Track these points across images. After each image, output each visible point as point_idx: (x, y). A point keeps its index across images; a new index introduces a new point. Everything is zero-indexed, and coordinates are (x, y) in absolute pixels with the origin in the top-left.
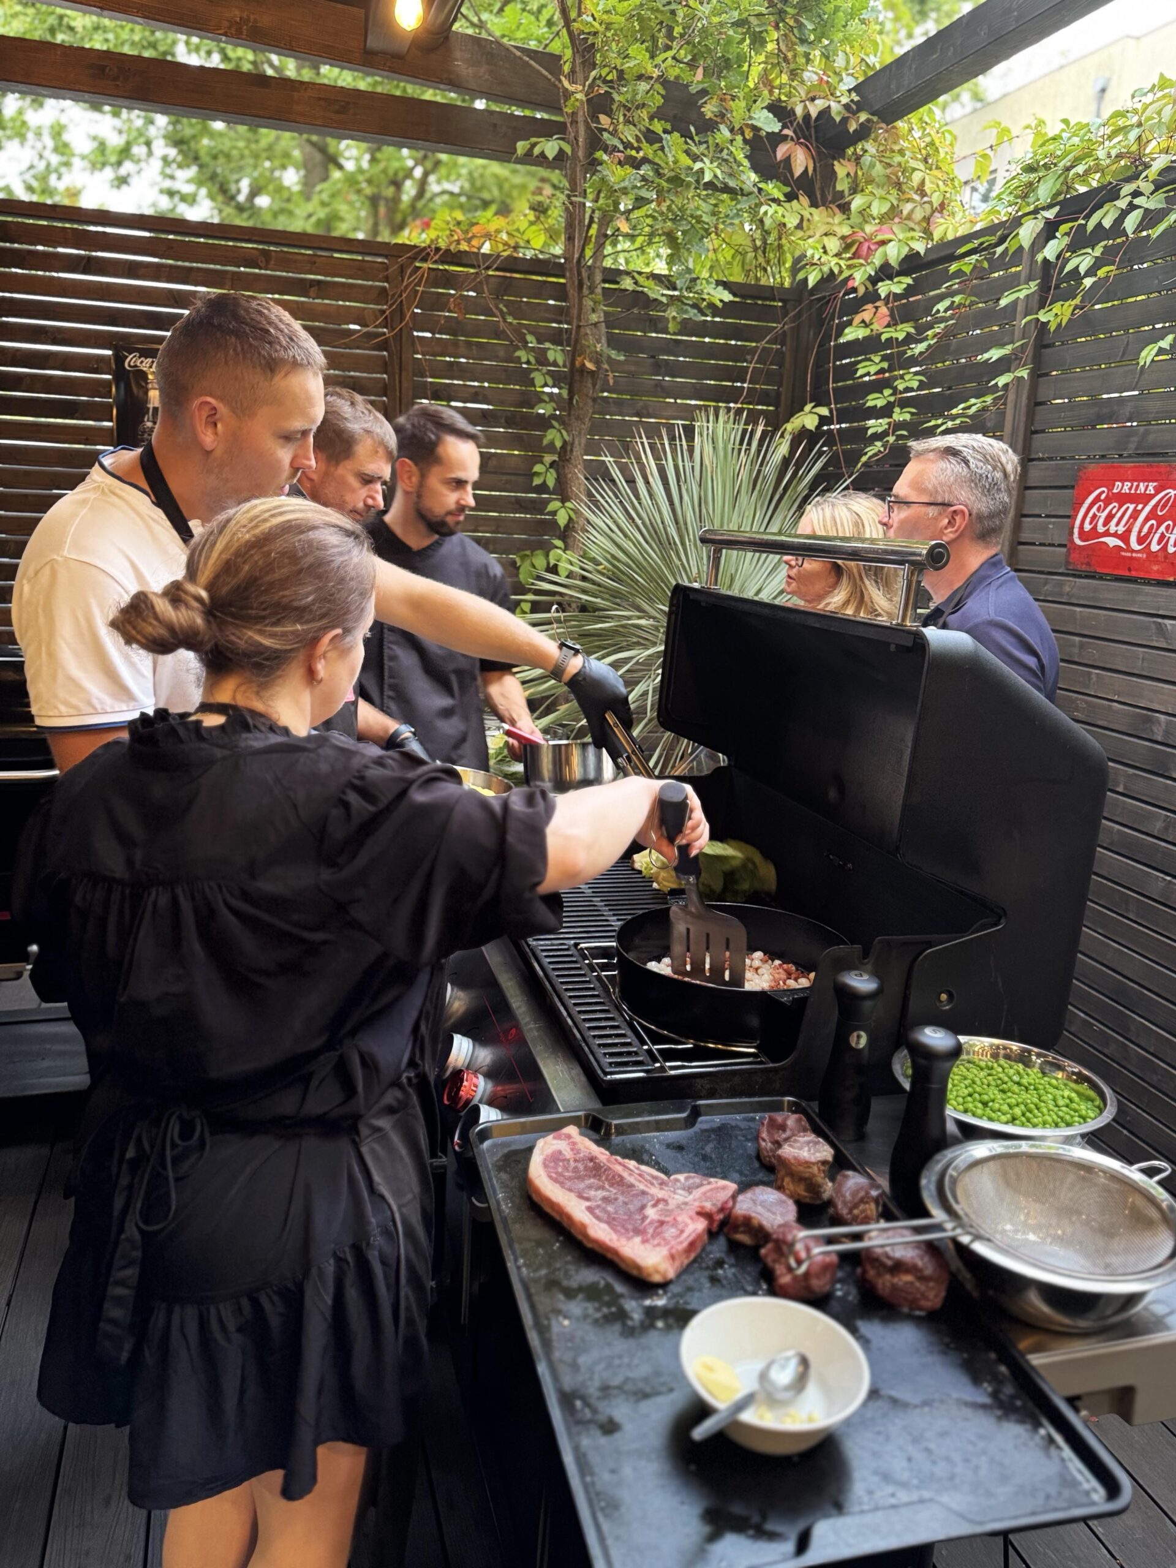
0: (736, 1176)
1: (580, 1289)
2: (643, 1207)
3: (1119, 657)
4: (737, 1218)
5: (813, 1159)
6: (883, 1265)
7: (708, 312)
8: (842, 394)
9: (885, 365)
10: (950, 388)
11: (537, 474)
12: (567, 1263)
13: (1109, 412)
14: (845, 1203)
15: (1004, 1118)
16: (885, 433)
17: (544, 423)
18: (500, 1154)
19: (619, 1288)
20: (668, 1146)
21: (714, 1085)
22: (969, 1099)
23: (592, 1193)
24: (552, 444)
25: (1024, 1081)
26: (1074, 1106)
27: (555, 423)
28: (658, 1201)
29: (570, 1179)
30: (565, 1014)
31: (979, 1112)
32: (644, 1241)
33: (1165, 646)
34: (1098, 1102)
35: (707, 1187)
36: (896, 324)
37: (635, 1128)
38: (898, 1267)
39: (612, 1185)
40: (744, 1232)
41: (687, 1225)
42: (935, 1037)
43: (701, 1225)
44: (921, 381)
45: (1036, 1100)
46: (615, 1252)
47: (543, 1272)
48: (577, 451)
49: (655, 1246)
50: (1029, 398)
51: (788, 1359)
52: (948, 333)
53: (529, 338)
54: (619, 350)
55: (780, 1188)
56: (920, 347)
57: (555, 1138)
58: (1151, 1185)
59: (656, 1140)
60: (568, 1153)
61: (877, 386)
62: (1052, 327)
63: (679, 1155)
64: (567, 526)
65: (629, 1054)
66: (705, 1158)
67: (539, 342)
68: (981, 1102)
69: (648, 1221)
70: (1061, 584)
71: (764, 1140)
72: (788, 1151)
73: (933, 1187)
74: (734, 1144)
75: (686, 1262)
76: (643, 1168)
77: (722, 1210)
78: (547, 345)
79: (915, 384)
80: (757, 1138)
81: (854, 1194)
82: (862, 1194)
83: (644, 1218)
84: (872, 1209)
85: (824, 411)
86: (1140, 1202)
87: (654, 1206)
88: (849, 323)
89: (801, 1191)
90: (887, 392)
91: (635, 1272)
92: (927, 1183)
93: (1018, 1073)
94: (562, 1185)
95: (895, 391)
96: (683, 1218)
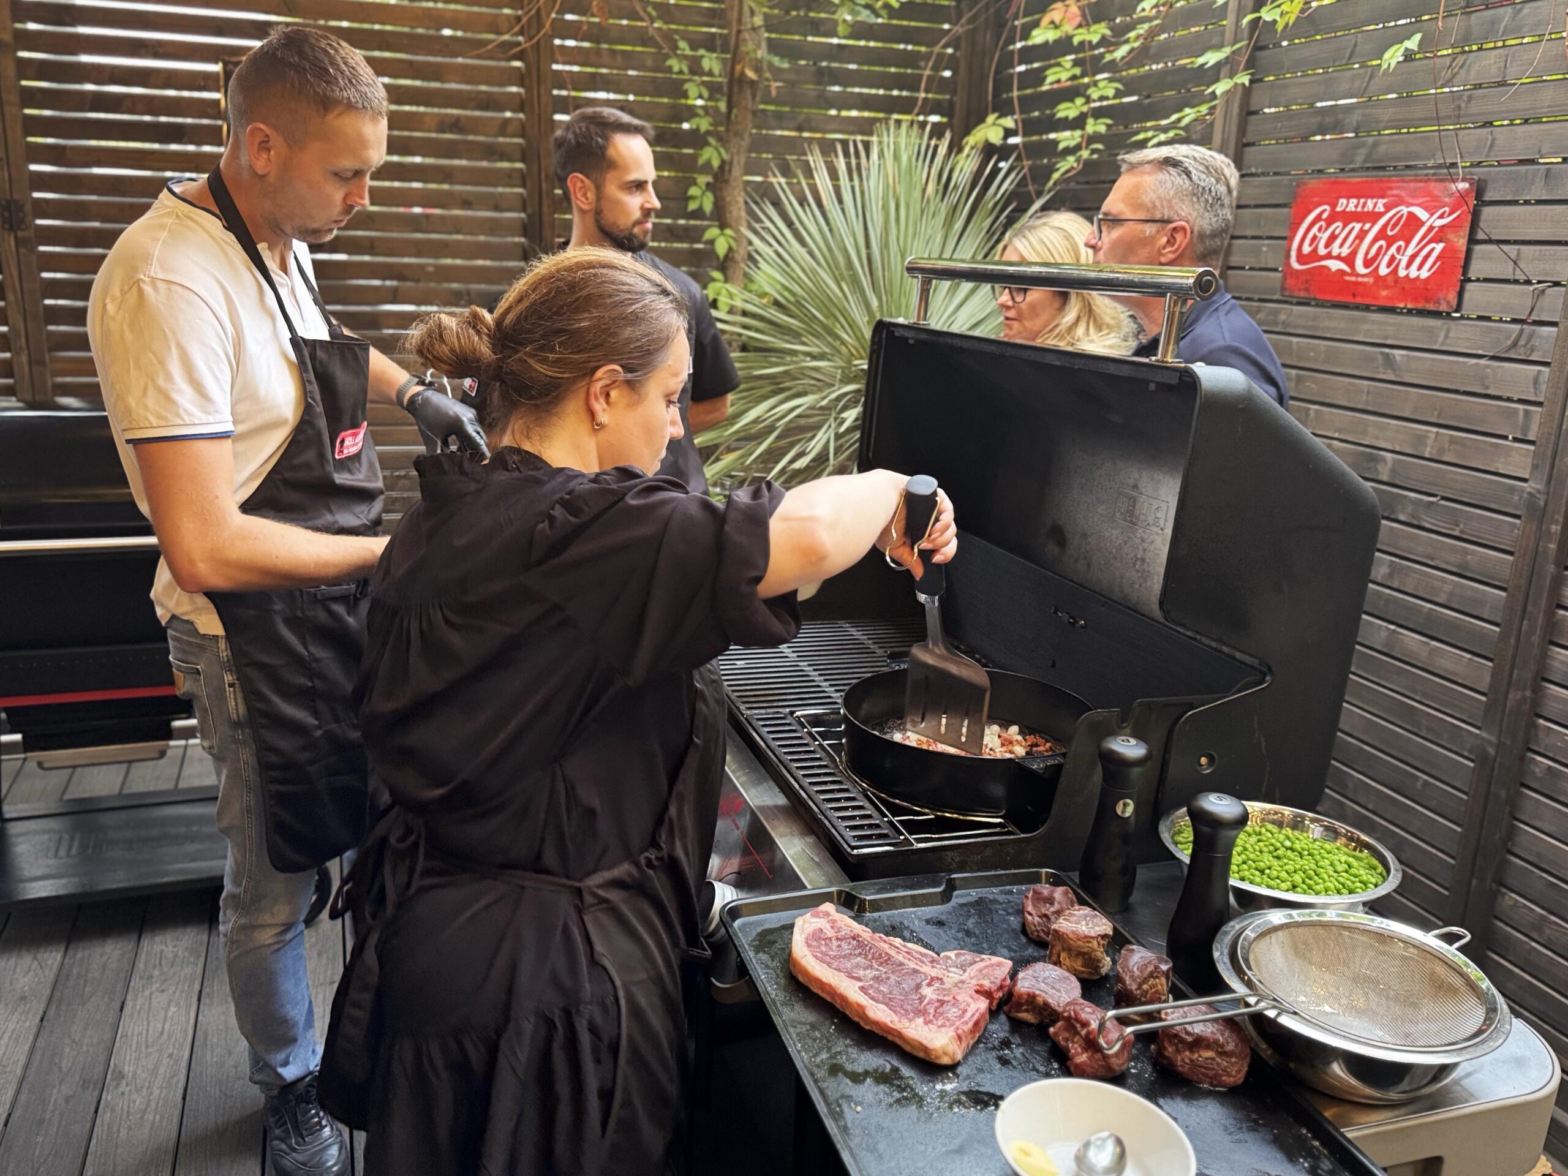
0: (1005, 951)
1: (866, 1074)
2: (918, 987)
3: (1339, 389)
4: (1020, 996)
5: (1093, 934)
6: (1182, 1041)
7: (883, 13)
8: (1026, 104)
9: (1077, 71)
10: (1148, 97)
11: (693, 198)
12: (847, 1046)
13: (1332, 122)
14: (1132, 977)
15: (1284, 886)
16: (1078, 147)
17: (697, 139)
18: (754, 934)
19: (906, 1071)
20: (928, 922)
21: (967, 857)
22: (1245, 866)
23: (861, 973)
24: (708, 163)
25: (1297, 846)
26: (1353, 871)
27: (712, 140)
28: (932, 979)
29: (834, 958)
30: (797, 786)
31: (1258, 880)
32: (926, 1023)
33: (1392, 378)
34: (1380, 869)
35: (982, 964)
36: (1088, 25)
37: (891, 904)
38: (1199, 1043)
39: (881, 964)
40: (1027, 1011)
41: (968, 1005)
42: (1220, 805)
43: (983, 1004)
44: (1117, 89)
45: (1313, 866)
46: (900, 1035)
47: (824, 1056)
48: (736, 171)
49: (939, 1027)
50: (1241, 107)
51: (1104, 1140)
52: (1151, 34)
53: (682, 44)
54: (782, 56)
55: (1057, 963)
56: (1121, 52)
57: (812, 916)
58: (1451, 951)
59: (915, 916)
60: (830, 933)
61: (1069, 94)
62: (1280, 27)
63: (941, 931)
64: (726, 257)
65: (870, 826)
66: (968, 933)
67: (693, 48)
68: (1257, 869)
69: (926, 1001)
70: (1276, 312)
71: (1030, 914)
72: (1062, 925)
73: (1226, 959)
74: (996, 918)
75: (972, 1042)
76: (910, 945)
77: (1001, 987)
78: (702, 52)
79: (1111, 93)
80: (1021, 911)
81: (1142, 969)
82: (1151, 968)
83: (921, 999)
84: (1162, 984)
85: (1009, 122)
86: (1440, 970)
87: (929, 985)
88: (1036, 24)
89: (1078, 965)
90: (1079, 101)
91: (921, 1055)
92: (1220, 955)
93: (1288, 838)
94: (829, 965)
95: (1088, 100)
96: (964, 997)
